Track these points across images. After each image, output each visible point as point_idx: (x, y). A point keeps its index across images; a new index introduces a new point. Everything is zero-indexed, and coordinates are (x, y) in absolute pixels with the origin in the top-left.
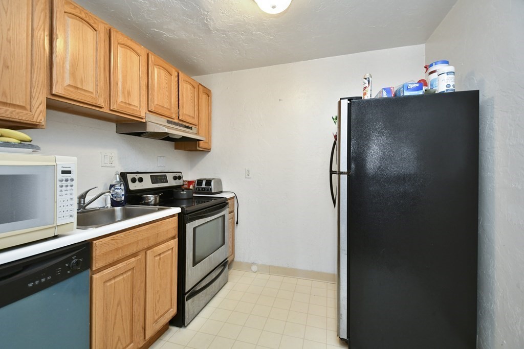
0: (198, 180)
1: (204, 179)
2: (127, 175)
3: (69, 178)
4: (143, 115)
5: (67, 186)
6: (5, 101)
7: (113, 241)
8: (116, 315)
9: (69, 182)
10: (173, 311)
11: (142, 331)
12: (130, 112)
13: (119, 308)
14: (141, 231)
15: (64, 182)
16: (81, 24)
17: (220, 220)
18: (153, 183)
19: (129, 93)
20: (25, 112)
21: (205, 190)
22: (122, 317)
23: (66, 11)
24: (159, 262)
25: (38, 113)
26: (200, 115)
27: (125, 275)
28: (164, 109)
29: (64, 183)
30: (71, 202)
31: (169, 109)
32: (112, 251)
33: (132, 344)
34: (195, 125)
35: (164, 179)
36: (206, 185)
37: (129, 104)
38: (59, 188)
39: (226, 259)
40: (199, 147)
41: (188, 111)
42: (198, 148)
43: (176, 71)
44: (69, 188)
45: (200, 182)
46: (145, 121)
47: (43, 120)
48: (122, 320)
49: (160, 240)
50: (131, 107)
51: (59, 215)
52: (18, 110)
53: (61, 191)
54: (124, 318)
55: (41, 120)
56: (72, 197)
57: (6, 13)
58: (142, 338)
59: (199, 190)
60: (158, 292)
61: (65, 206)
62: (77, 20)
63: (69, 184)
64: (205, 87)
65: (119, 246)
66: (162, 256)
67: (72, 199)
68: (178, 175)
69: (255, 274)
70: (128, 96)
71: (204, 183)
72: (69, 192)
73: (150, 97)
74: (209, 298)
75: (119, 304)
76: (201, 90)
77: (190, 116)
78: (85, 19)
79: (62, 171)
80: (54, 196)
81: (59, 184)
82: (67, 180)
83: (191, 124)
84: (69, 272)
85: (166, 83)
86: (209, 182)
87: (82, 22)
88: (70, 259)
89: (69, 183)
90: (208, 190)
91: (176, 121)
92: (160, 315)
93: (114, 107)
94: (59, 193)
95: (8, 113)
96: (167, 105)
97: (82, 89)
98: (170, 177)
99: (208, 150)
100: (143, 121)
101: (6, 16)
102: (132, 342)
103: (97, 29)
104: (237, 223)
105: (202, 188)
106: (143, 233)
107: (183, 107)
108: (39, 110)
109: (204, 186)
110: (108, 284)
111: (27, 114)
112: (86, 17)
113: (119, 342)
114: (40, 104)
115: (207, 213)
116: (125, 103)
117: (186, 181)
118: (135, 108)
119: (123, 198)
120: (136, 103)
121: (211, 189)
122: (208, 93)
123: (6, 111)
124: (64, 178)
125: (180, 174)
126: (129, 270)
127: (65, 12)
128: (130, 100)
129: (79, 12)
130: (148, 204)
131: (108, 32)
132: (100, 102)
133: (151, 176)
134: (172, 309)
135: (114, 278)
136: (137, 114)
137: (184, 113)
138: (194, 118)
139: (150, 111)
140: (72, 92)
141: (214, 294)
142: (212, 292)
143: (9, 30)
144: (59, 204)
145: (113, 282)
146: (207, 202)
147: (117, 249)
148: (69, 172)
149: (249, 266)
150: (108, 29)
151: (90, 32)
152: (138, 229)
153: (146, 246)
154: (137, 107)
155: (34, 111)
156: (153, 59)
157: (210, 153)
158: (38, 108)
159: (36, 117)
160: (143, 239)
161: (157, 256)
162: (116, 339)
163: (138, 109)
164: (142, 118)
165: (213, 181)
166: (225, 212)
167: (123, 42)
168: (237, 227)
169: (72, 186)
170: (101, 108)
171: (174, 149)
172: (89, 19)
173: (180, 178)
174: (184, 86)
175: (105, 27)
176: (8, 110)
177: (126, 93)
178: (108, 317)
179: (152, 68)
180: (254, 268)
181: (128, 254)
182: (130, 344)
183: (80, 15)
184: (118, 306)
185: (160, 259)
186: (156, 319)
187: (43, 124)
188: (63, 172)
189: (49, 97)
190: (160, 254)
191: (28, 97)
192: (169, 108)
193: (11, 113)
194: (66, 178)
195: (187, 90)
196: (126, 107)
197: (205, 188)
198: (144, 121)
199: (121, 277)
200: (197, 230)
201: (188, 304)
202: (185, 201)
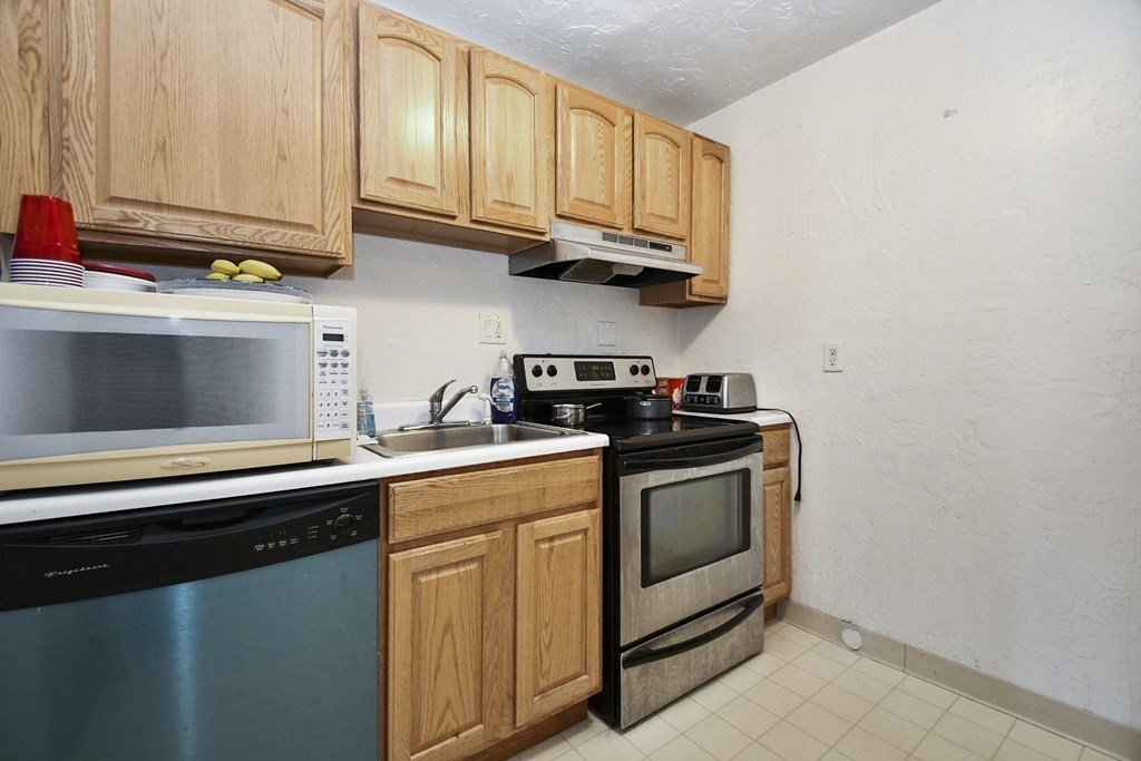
0: (691, 377)
1: (705, 375)
2: (525, 359)
3: (340, 350)
4: (542, 225)
5: (335, 365)
6: (282, 219)
7: (433, 489)
8: (441, 651)
9: (339, 356)
10: (590, 682)
11: (509, 704)
12: (513, 221)
13: (448, 636)
14: (499, 477)
15: (328, 356)
16: (409, 52)
17: (735, 481)
18: (579, 379)
19: (510, 182)
20: (312, 235)
21: (705, 402)
22: (455, 658)
23: (382, 33)
24: (549, 556)
25: (335, 238)
26: (694, 214)
27: (462, 569)
28: (596, 207)
29: (329, 359)
30: (345, 398)
31: (609, 207)
32: (429, 510)
33: (480, 727)
34: (682, 240)
35: (605, 371)
36: (707, 390)
37: (512, 205)
38: (318, 369)
39: (757, 589)
40: (690, 293)
41: (658, 205)
42: (688, 297)
43: (627, 113)
44: (339, 369)
45: (693, 381)
46: (548, 240)
47: (343, 248)
48: (456, 665)
49: (550, 504)
50: (516, 210)
51: (318, 420)
52: (302, 233)
53: (323, 374)
54: (459, 661)
55: (339, 248)
56: (345, 387)
57: (281, 62)
58: (508, 719)
59: (692, 401)
60: (546, 625)
61: (332, 405)
62: (402, 46)
63: (339, 362)
64: (712, 141)
65: (448, 502)
66: (556, 543)
67: (345, 392)
68: (640, 364)
69: (853, 654)
70: (509, 188)
71: (703, 385)
72: (339, 378)
73: (559, 183)
74: (696, 678)
75: (448, 627)
76: (698, 151)
77: (663, 218)
78: (418, 40)
79: (324, 335)
80: (310, 384)
81: (318, 359)
82: (334, 354)
83: (669, 237)
84: (333, 537)
85: (601, 146)
86: (715, 382)
87: (412, 49)
88: (335, 513)
89: (339, 359)
90: (712, 403)
91: (627, 233)
92: (552, 679)
93: (479, 214)
94: (318, 378)
95: (286, 239)
96: (603, 196)
97: (414, 184)
98: (622, 368)
99: (719, 302)
100: (543, 238)
101: (281, 67)
102: (481, 722)
103: (440, 56)
104: (798, 498)
105: (700, 396)
106: (506, 481)
107: (644, 198)
108: (335, 231)
109: (702, 390)
110: (423, 579)
111: (316, 238)
112: (419, 36)
113: (449, 711)
114: (337, 219)
115: (687, 456)
116: (503, 203)
117: (663, 379)
118: (524, 212)
119: (511, 407)
120: (526, 200)
121: (720, 400)
122: (719, 154)
123: (284, 235)
124: (328, 350)
125: (647, 362)
126: (473, 560)
127: (380, 37)
128: (512, 195)
129: (405, 29)
130: (561, 423)
131: (466, 57)
132: (450, 206)
133: (576, 363)
134: (585, 677)
135: (438, 569)
136: (528, 224)
137: (648, 211)
138: (675, 221)
139: (559, 216)
140: (394, 191)
141: (713, 674)
142: (706, 666)
143: (285, 91)
144: (318, 400)
145: (434, 577)
146: (692, 428)
147: (442, 509)
148: (340, 338)
149: (835, 628)
150: (466, 50)
151: (428, 64)
152: (494, 472)
153: (514, 513)
154: (528, 208)
155: (327, 232)
156: (567, 96)
157: (725, 308)
158: (333, 227)
159: (330, 243)
160: (505, 496)
161: (543, 540)
162: (441, 704)
163: (531, 214)
164: (543, 234)
165: (726, 378)
166: (753, 461)
167: (496, 72)
168: (798, 510)
169: (345, 365)
170: (454, 218)
171: (637, 305)
172: (426, 39)
173: (646, 370)
174: (648, 146)
175: (457, 49)
176: (286, 234)
177: (504, 180)
178: (423, 650)
179: (565, 115)
180: (851, 637)
181: (470, 522)
182: (478, 724)
183: (407, 36)
184: (445, 632)
185: (551, 549)
186: (542, 686)
187: (343, 255)
188: (327, 337)
189: (357, 205)
190: (551, 539)
191: (319, 208)
192: (607, 203)
193: (292, 238)
194: (333, 349)
195: (656, 157)
196: (504, 212)
197: (705, 396)
198: (546, 238)
199: (454, 571)
200: (654, 496)
201: (629, 678)
202: (649, 424)
